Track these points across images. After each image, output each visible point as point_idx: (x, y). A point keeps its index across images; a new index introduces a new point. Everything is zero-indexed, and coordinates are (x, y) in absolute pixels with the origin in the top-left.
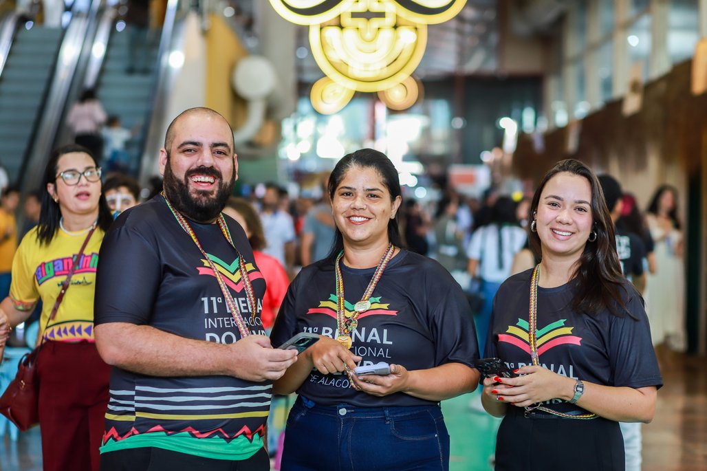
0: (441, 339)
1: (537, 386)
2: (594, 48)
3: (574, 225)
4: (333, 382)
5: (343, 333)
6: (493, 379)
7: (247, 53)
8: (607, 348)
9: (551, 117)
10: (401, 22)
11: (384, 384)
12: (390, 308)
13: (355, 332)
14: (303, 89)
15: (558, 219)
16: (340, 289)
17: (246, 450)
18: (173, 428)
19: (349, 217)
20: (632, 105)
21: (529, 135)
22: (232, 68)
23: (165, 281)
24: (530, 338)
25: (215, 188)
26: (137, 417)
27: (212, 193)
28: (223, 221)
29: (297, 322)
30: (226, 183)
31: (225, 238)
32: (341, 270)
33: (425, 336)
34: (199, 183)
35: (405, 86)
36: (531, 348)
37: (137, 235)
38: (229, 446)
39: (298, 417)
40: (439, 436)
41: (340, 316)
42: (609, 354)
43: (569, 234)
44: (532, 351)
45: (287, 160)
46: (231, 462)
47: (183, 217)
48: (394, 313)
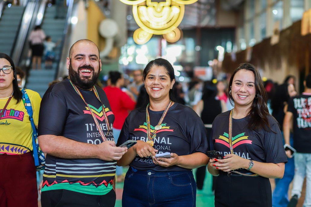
0: (192, 142)
1: (233, 163)
2: (257, 15)
3: (248, 92)
4: (145, 161)
5: (150, 140)
6: (214, 159)
7: (105, 17)
8: (263, 145)
9: (239, 45)
10: (173, 3)
11: (168, 162)
12: (170, 129)
13: (155, 139)
14: (130, 33)
15: (240, 90)
16: (148, 120)
17: (105, 191)
18: (72, 181)
19: (152, 88)
20: (275, 40)
21: (229, 53)
22: (99, 24)
23: (70, 116)
24: (229, 141)
25: (91, 75)
26: (57, 176)
27: (90, 77)
28: (95, 89)
29: (129, 135)
30: (96, 72)
31: (96, 97)
32: (148, 111)
33: (186, 141)
34: (84, 73)
35: (175, 32)
36: (230, 145)
37: (56, 96)
38: (97, 189)
39: (130, 176)
40: (192, 184)
41: (148, 132)
42: (264, 147)
43: (246, 96)
44: (230, 147)
45: (123, 65)
46: (98, 196)
47: (77, 88)
48: (172, 130)
